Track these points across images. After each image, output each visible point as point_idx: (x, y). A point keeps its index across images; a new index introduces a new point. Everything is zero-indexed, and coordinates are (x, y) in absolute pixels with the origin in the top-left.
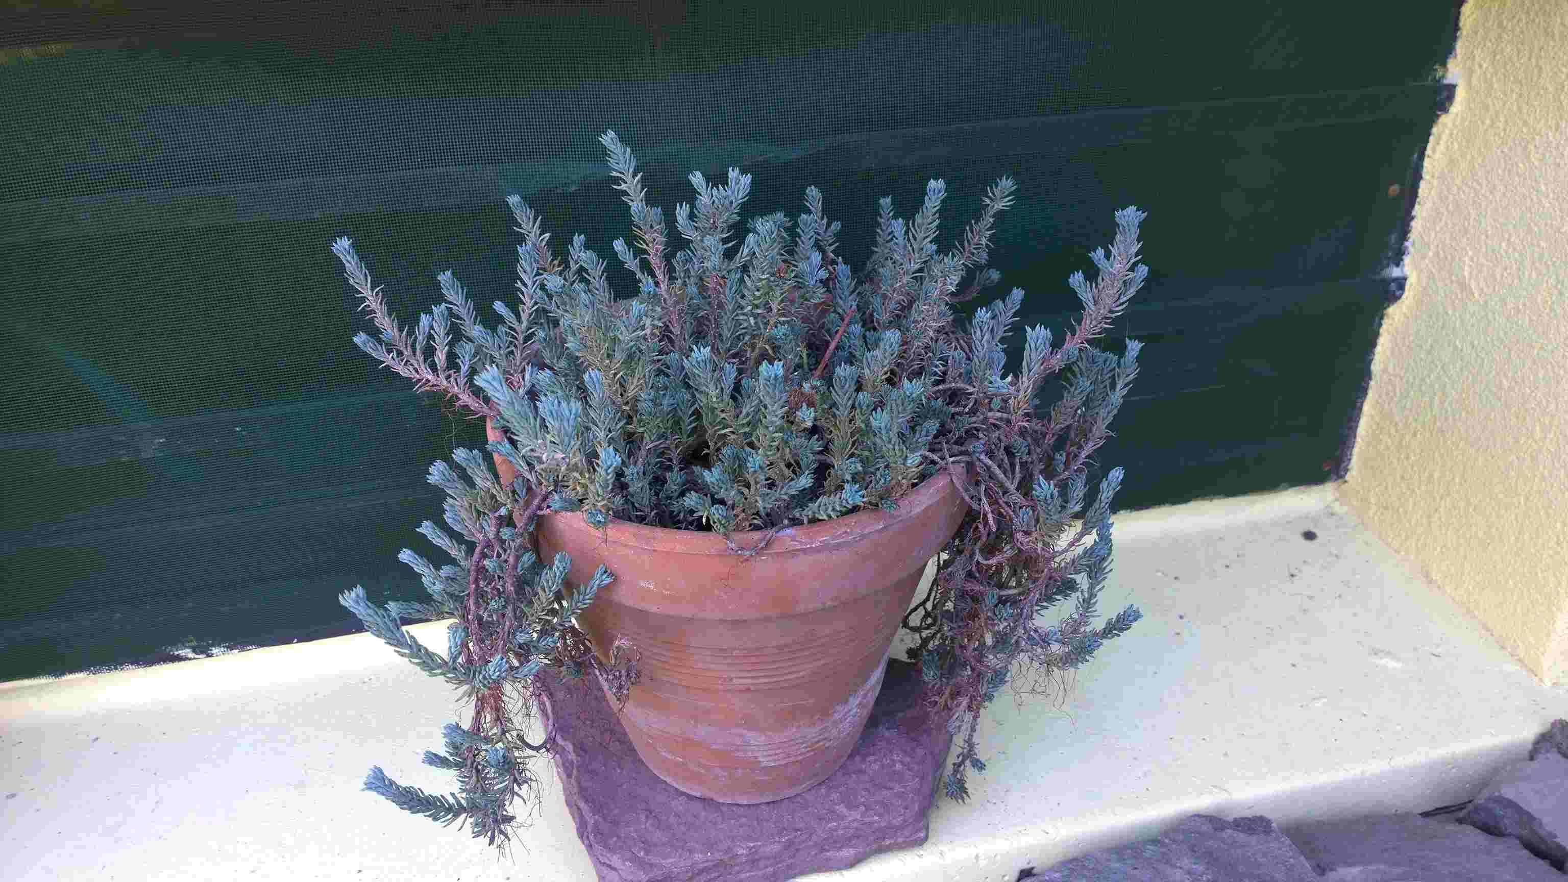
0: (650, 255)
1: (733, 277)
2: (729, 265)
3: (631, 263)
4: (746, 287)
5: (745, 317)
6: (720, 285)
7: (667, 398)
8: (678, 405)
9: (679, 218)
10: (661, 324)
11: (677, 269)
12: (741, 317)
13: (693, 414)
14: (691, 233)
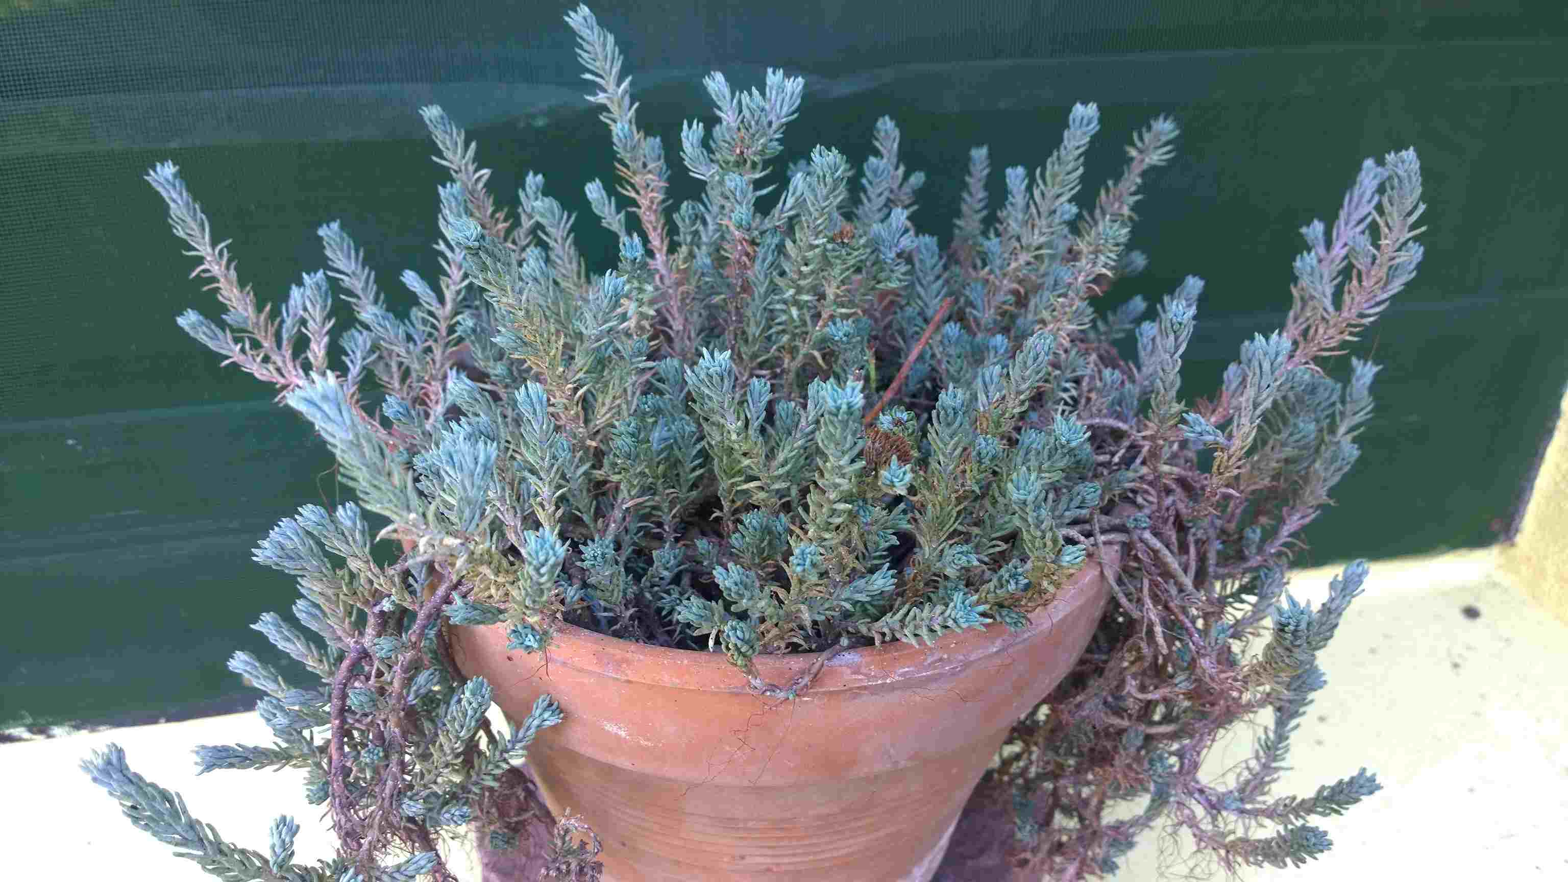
0: (639, 207)
1: (769, 241)
2: (762, 223)
3: (613, 220)
4: (787, 256)
5: (784, 307)
6: (747, 255)
7: (658, 428)
8: (676, 441)
9: (686, 145)
10: (652, 312)
11: (682, 229)
12: (778, 307)
13: (697, 456)
14: (703, 169)
